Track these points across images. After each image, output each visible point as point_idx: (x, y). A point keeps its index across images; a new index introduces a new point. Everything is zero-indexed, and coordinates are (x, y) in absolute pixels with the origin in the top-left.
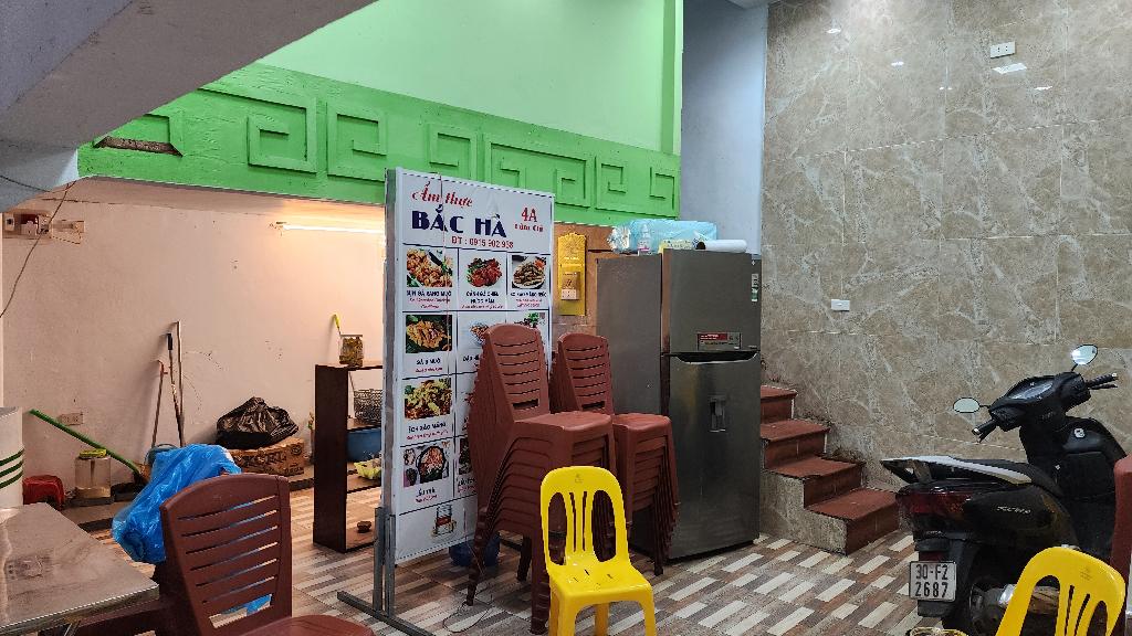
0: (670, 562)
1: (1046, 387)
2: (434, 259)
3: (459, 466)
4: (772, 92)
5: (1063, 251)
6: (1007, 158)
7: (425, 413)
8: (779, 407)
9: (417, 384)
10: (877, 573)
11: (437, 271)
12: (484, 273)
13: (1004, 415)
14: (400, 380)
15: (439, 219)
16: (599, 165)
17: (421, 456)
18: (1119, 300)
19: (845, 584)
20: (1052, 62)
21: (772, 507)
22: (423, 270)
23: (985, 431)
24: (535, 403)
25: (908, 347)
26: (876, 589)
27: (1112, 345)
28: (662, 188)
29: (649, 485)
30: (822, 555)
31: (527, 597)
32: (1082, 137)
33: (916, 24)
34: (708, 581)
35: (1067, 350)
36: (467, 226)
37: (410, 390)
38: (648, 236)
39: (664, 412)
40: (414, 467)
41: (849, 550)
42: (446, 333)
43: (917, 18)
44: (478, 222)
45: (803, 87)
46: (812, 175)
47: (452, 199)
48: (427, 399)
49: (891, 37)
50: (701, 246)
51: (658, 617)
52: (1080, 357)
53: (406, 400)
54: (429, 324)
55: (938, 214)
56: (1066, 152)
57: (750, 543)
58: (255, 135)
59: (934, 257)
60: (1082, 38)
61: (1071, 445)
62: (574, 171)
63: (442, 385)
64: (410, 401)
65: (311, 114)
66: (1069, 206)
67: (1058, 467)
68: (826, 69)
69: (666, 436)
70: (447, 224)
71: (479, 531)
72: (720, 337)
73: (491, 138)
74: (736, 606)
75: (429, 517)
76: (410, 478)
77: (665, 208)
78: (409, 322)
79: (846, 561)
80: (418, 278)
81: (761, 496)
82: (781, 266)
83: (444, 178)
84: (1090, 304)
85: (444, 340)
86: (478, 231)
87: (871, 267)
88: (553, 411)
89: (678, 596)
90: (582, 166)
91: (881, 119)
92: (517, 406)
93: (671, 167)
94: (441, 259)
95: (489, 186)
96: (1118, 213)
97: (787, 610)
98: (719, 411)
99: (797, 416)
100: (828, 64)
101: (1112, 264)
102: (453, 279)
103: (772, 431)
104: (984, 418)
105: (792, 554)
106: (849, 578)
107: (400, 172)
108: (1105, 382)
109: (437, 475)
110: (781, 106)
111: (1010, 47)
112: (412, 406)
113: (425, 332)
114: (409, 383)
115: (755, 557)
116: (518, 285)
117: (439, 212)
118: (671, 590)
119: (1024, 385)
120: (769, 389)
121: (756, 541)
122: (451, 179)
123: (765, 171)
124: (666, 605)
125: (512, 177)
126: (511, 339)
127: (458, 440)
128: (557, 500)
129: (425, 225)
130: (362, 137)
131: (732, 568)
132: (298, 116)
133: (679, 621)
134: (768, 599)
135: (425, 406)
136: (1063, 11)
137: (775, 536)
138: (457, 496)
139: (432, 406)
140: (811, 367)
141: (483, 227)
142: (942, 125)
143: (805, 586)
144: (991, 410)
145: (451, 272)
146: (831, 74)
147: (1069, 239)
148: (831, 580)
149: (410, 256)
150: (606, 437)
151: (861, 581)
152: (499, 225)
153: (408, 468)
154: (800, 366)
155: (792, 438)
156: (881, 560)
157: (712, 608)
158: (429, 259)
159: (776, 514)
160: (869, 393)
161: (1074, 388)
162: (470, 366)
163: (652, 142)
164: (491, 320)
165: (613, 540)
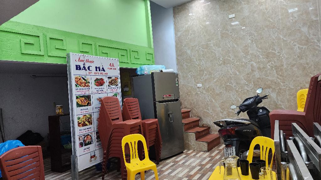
0: (161, 160)
1: (252, 100)
2: (84, 79)
3: (96, 140)
4: (176, 30)
5: (252, 65)
6: (236, 44)
7: (84, 125)
8: (187, 115)
9: (81, 117)
10: (216, 155)
11: (85, 82)
12: (100, 82)
13: (243, 108)
14: (76, 116)
15: (84, 67)
16: (131, 51)
17: (84, 137)
18: (266, 77)
19: (208, 159)
20: (244, 18)
21: (187, 142)
22: (80, 82)
23: (239, 113)
24: (118, 119)
25: (218, 95)
26: (216, 159)
27: (266, 88)
28: (149, 57)
29: (153, 138)
30: (202, 153)
31: (120, 176)
32: (253, 37)
33: (211, 11)
34: (172, 164)
35: (256, 91)
36: (93, 69)
37: (79, 118)
38: (147, 70)
39: (156, 118)
40: (82, 141)
41: (208, 150)
42: (89, 101)
43: (210, 10)
44: (96, 68)
45: (184, 29)
46: (189, 52)
47: (88, 61)
48: (85, 120)
49: (205, 14)
50: (162, 71)
51: (159, 175)
52: (259, 91)
53: (78, 121)
54: (83, 98)
55: (221, 59)
56: (250, 41)
57: (182, 152)
58: (23, 45)
59: (221, 70)
60: (250, 12)
61: (259, 114)
62: (124, 53)
63: (89, 116)
64: (79, 122)
65: (41, 38)
66: (252, 54)
67: (257, 120)
68: (189, 24)
69: (157, 124)
70: (87, 68)
71: (104, 158)
72: (169, 96)
73: (98, 44)
74: (180, 169)
75: (89, 156)
76: (81, 145)
77: (151, 62)
78: (77, 98)
79: (208, 154)
80: (79, 85)
81: (184, 139)
82: (183, 77)
83: (85, 55)
84: (259, 78)
85: (89, 103)
86: (96, 70)
87: (206, 75)
88: (124, 120)
89: (164, 169)
90: (126, 51)
91: (205, 36)
92: (112, 120)
93: (152, 51)
94: (86, 79)
95: (99, 57)
96: (264, 55)
97: (194, 168)
98: (171, 116)
99: (191, 117)
100: (190, 22)
101: (263, 68)
102: (90, 84)
103: (185, 121)
104: (238, 110)
105: (194, 154)
106: (209, 157)
107: (71, 54)
108: (265, 97)
109: (90, 143)
110: (179, 34)
111: (234, 15)
112: (80, 123)
113: (83, 101)
114: (79, 116)
115: (184, 156)
116: (110, 85)
117: (84, 65)
118: (162, 168)
119: (246, 100)
120: (183, 110)
121: (184, 152)
122: (87, 55)
123: (177, 52)
124: (161, 172)
125: (106, 55)
126: (109, 101)
127: (95, 132)
128: (127, 145)
129: (80, 69)
130: (58, 45)
131: (178, 159)
132: (37, 38)
133: (165, 175)
134: (189, 166)
135: (84, 123)
136: (245, 6)
137: (189, 150)
138: (97, 149)
139: (87, 123)
140: (194, 103)
141: (98, 69)
142: (220, 37)
143: (198, 161)
144: (239, 107)
145: (89, 82)
146: (191, 25)
147: (253, 63)
148: (205, 158)
149: (76, 78)
150: (140, 125)
151: (212, 158)
152: (103, 68)
153: (81, 141)
154: (191, 103)
155: (191, 122)
156: (217, 152)
157: (174, 170)
158: (82, 79)
159: (188, 143)
160: (209, 108)
161: (258, 99)
162: (97, 110)
163: (145, 44)
164: (103, 96)
165: (144, 155)
